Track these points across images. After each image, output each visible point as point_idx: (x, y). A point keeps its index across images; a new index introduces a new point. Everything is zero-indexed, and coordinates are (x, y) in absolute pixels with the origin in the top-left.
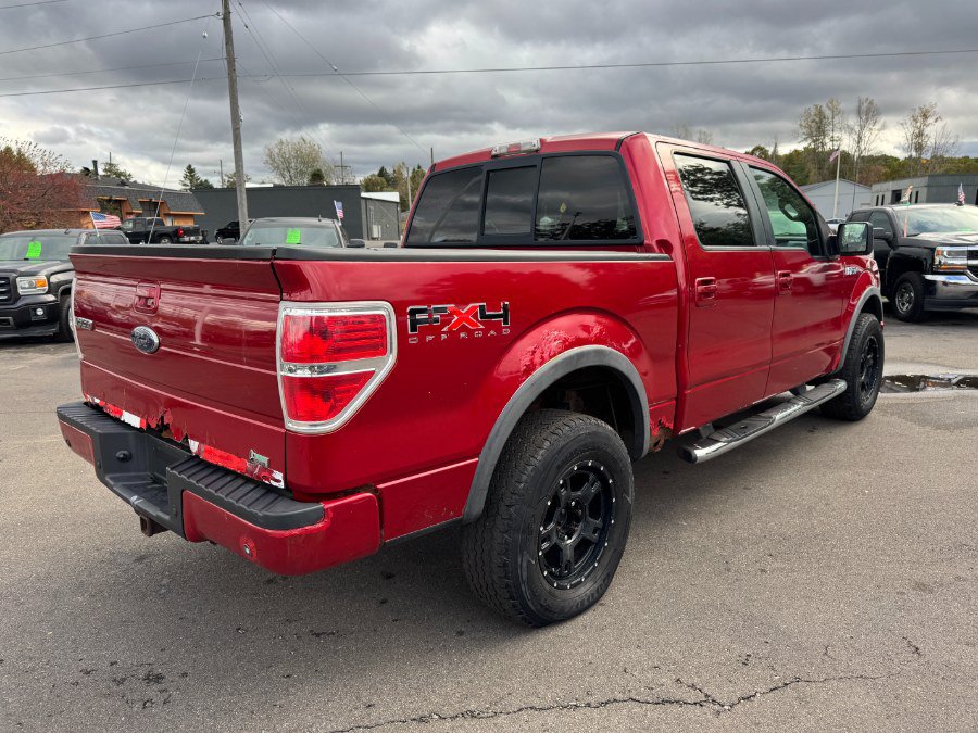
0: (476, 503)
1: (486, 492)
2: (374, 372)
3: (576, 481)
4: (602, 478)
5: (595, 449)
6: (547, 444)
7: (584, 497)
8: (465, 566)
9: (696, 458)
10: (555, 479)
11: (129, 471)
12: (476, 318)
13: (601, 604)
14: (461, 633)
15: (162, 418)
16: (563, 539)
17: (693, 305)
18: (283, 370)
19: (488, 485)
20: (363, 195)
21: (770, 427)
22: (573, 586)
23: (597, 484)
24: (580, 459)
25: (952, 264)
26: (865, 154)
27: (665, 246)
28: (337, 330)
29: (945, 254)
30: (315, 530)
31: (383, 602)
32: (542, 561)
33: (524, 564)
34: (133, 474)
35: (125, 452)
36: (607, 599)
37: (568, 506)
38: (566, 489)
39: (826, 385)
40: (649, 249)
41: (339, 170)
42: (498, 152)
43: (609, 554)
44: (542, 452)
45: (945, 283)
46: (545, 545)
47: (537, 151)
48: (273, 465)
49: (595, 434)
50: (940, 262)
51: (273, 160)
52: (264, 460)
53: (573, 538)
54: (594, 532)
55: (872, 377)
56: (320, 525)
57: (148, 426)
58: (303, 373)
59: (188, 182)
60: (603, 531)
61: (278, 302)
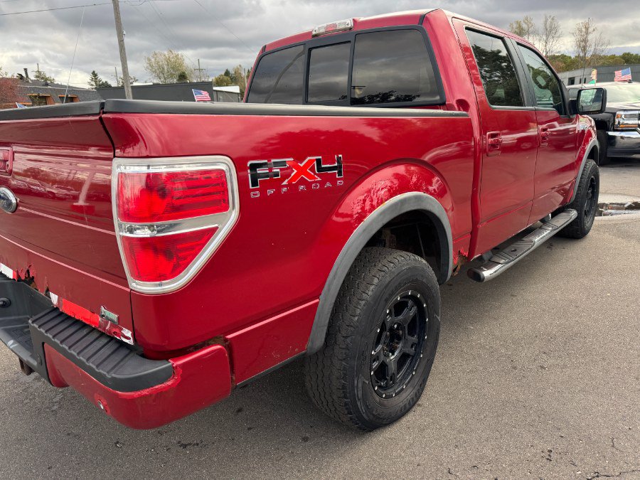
0: (317, 338)
1: (326, 328)
2: (217, 228)
3: (399, 308)
4: (418, 303)
5: (414, 281)
6: (376, 281)
7: (405, 320)
8: (307, 384)
9: (484, 278)
10: (384, 309)
11: (10, 315)
12: (313, 171)
13: (419, 405)
14: (305, 439)
15: (28, 271)
16: (388, 356)
17: (485, 155)
18: (123, 231)
19: (327, 321)
20: (215, 88)
21: (532, 248)
22: (396, 394)
23: (414, 309)
24: (402, 291)
25: (627, 124)
26: (549, 54)
27: (463, 104)
28: (179, 187)
29: (623, 117)
30: (164, 388)
31: (240, 410)
32: (373, 378)
33: (360, 385)
34: (13, 318)
35: (5, 299)
36: (422, 400)
37: (391, 329)
38: (391, 316)
39: (564, 214)
40: (450, 107)
41: (197, 73)
42: (317, 32)
43: (424, 363)
44: (372, 287)
45: (622, 138)
46: (375, 365)
47: (350, 29)
48: (121, 323)
49: (415, 268)
50: (619, 122)
51: (152, 66)
52: (114, 316)
53: (396, 354)
54: (412, 347)
55: (591, 206)
56: (169, 383)
57: (19, 276)
58: (144, 233)
59: (93, 83)
60: (418, 345)
61: (110, 159)
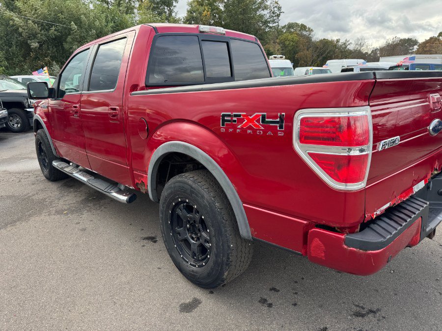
42: (203, 30)
47: (224, 34)
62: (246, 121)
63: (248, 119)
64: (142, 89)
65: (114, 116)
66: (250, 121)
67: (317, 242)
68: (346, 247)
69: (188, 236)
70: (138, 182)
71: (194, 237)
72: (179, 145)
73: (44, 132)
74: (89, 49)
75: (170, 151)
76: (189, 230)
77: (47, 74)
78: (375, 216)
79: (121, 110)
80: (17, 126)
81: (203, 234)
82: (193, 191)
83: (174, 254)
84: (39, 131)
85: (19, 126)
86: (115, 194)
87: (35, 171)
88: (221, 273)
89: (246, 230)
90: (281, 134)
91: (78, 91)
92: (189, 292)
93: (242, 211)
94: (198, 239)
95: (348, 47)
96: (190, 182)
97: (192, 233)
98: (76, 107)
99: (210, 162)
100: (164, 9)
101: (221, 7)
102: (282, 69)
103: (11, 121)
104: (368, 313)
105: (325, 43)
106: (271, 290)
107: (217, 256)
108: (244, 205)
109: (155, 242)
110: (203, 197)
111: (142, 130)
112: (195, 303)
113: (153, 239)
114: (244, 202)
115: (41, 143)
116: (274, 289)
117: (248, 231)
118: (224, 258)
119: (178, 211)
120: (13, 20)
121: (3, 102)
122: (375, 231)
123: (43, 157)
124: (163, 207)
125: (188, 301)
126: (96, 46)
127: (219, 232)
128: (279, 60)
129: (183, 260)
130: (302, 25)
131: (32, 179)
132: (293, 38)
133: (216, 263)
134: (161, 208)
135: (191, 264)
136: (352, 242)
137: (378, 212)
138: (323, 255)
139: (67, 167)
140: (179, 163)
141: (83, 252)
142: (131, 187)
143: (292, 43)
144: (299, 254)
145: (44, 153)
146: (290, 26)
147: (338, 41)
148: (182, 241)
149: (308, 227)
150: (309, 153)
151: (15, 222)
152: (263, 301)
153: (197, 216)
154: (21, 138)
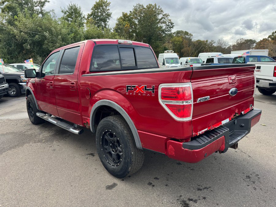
62: (138, 89)
63: (139, 88)
64: (88, 73)
65: (72, 87)
66: (140, 89)
67: (171, 147)
68: (183, 148)
69: (111, 150)
70: (85, 122)
71: (114, 150)
72: (106, 101)
73: (32, 96)
74: (59, 51)
75: (101, 105)
76: (111, 147)
77: (32, 63)
78: (198, 134)
79: (76, 84)
80: (14, 93)
81: (119, 148)
82: (113, 125)
83: (103, 160)
84: (29, 96)
85: (15, 93)
86: (72, 130)
87: (26, 119)
88: (127, 168)
89: (139, 144)
90: (153, 95)
91: (53, 74)
92: (111, 180)
93: (137, 134)
94: (116, 151)
95: (213, 45)
96: (112, 121)
97: (113, 148)
98: (51, 82)
99: (121, 110)
100: (102, 23)
101: (136, 22)
102: (172, 59)
103: (10, 90)
104: (204, 189)
105: (199, 42)
106: (155, 178)
107: (125, 159)
108: (138, 131)
109: (93, 156)
110: (118, 128)
111: (87, 94)
112: (114, 185)
113: (92, 155)
114: (138, 130)
115: (30, 103)
116: (156, 178)
117: (140, 145)
118: (129, 160)
119: (106, 137)
120: (13, 31)
121: (6, 80)
122: (198, 141)
123: (30, 111)
124: (98, 135)
125: (110, 185)
126: (64, 50)
127: (126, 146)
128: (170, 53)
129: (108, 164)
130: (185, 32)
131: (24, 123)
132: (179, 40)
133: (125, 163)
134: (97, 135)
135: (112, 165)
136: (186, 146)
137: (200, 132)
138: (174, 153)
139: (45, 116)
140: (107, 112)
141: (54, 161)
142: (81, 126)
143: (178, 43)
144: (163, 154)
145: (31, 109)
146: (178, 32)
147: (207, 41)
148: (108, 153)
149: (167, 140)
150: (165, 104)
151: (16, 146)
152: (150, 184)
153: (115, 139)
154: (16, 100)
